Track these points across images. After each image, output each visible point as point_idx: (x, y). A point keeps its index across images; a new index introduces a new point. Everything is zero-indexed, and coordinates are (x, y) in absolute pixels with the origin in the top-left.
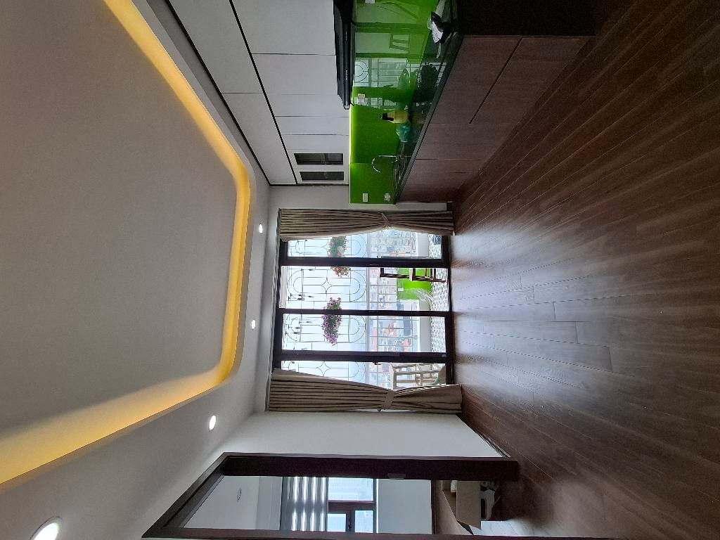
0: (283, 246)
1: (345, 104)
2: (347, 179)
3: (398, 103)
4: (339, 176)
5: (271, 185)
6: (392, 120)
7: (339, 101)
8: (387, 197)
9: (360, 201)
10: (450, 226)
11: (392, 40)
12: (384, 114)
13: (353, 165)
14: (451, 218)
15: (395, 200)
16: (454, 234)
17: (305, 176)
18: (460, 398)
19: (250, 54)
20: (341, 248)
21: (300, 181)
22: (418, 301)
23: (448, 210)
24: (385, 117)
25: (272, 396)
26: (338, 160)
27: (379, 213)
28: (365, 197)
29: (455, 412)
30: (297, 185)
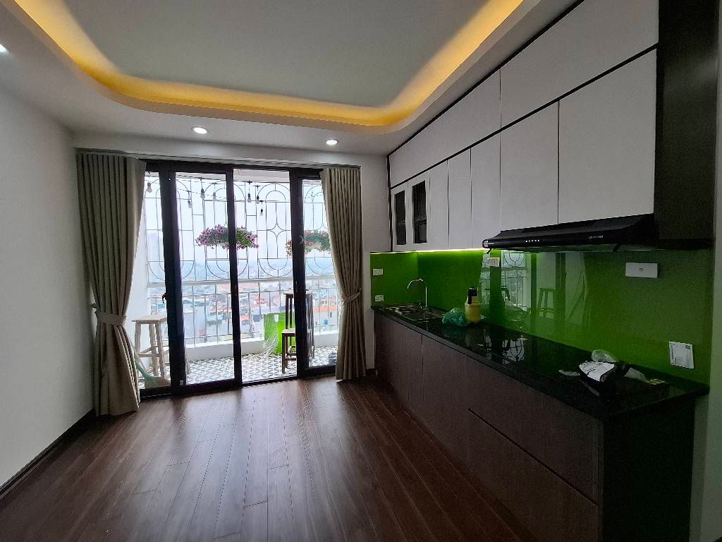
0: (314, 173)
1: (490, 241)
2: (399, 249)
3: (488, 307)
4: (402, 240)
5: (388, 157)
6: (470, 302)
7: (493, 234)
8: (379, 298)
9: (373, 266)
10: (347, 375)
11: (547, 291)
12: (475, 291)
13: (415, 255)
14: (357, 376)
15: (376, 308)
16: (339, 381)
17: (400, 196)
18: (117, 412)
19: (558, 100)
20: (319, 245)
21: (395, 192)
22: (263, 339)
23: (366, 370)
24: (473, 293)
25: (100, 158)
26: (420, 238)
27: (360, 290)
28: (378, 272)
29: (97, 406)
30: (390, 189)
